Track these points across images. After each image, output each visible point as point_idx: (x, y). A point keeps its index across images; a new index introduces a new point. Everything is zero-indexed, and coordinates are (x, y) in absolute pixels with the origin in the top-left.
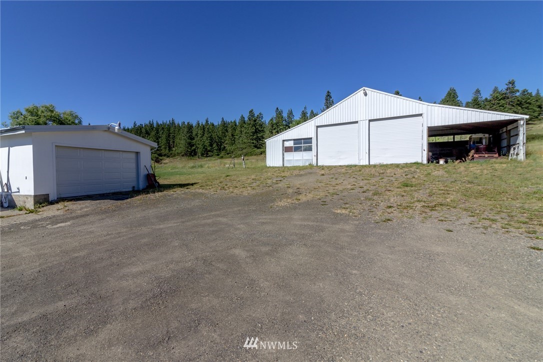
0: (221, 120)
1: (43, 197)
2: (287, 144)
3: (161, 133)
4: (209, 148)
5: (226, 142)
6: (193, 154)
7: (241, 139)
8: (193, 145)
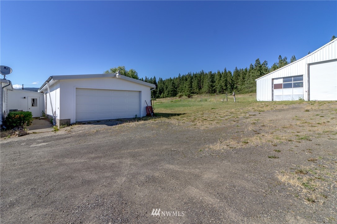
0: (235, 68)
1: (66, 121)
2: (276, 82)
3: (194, 79)
4: (224, 88)
5: (239, 83)
6: (213, 92)
7: (249, 80)
8: (214, 86)
